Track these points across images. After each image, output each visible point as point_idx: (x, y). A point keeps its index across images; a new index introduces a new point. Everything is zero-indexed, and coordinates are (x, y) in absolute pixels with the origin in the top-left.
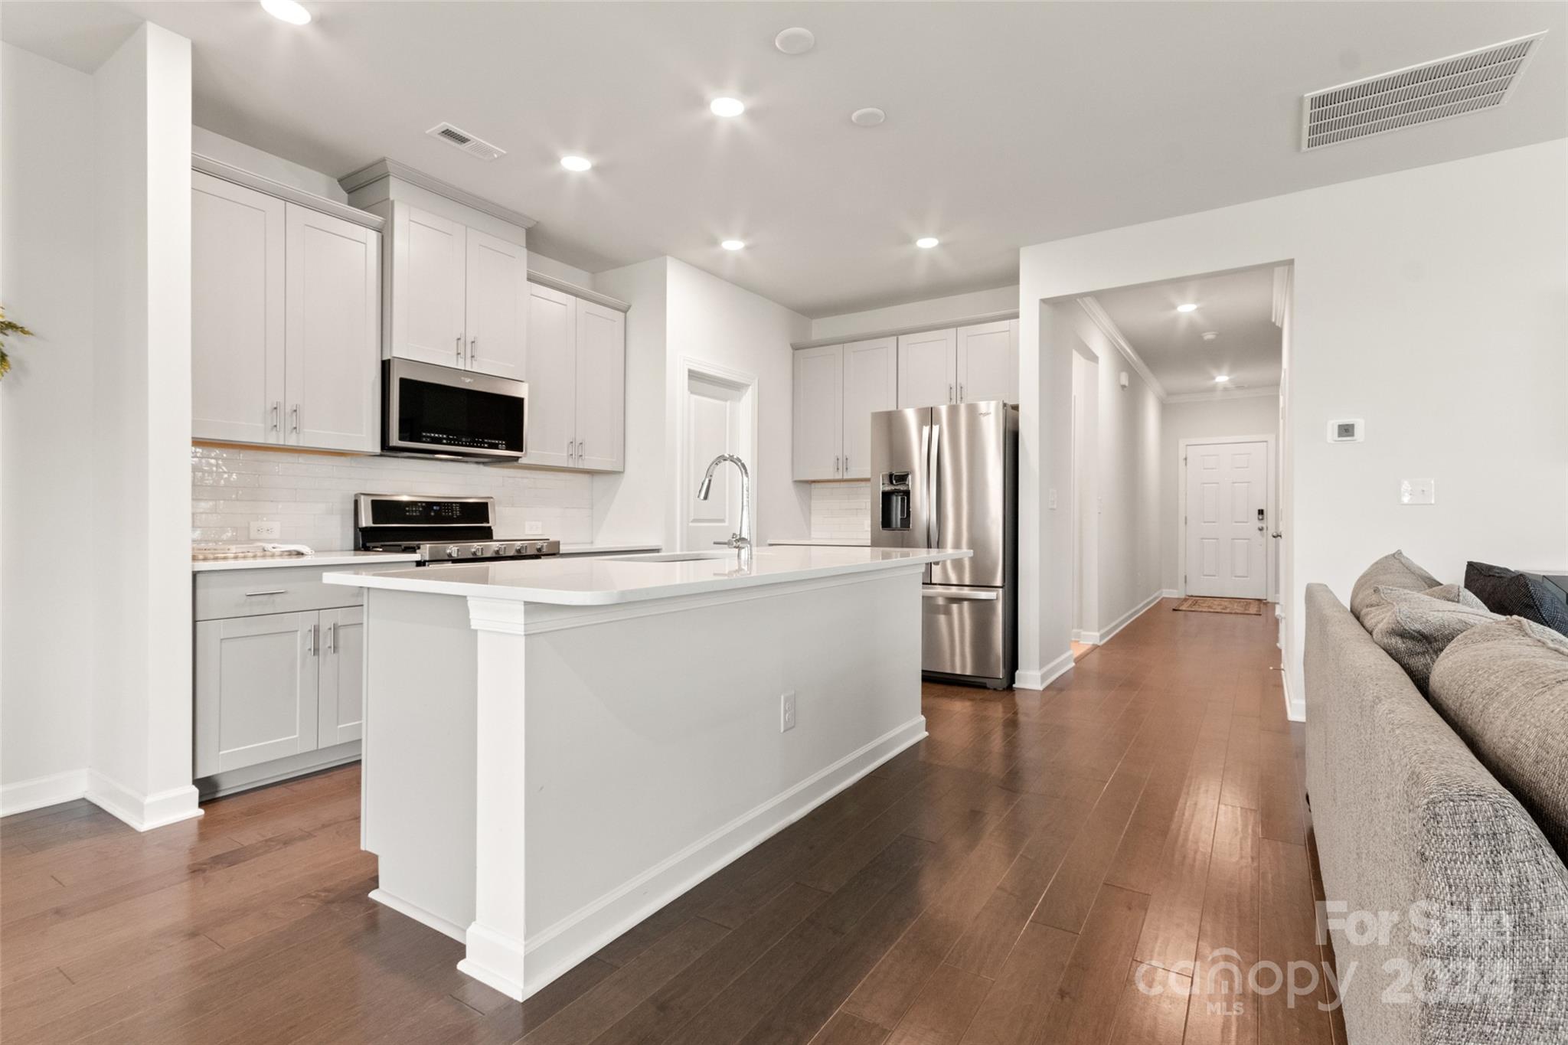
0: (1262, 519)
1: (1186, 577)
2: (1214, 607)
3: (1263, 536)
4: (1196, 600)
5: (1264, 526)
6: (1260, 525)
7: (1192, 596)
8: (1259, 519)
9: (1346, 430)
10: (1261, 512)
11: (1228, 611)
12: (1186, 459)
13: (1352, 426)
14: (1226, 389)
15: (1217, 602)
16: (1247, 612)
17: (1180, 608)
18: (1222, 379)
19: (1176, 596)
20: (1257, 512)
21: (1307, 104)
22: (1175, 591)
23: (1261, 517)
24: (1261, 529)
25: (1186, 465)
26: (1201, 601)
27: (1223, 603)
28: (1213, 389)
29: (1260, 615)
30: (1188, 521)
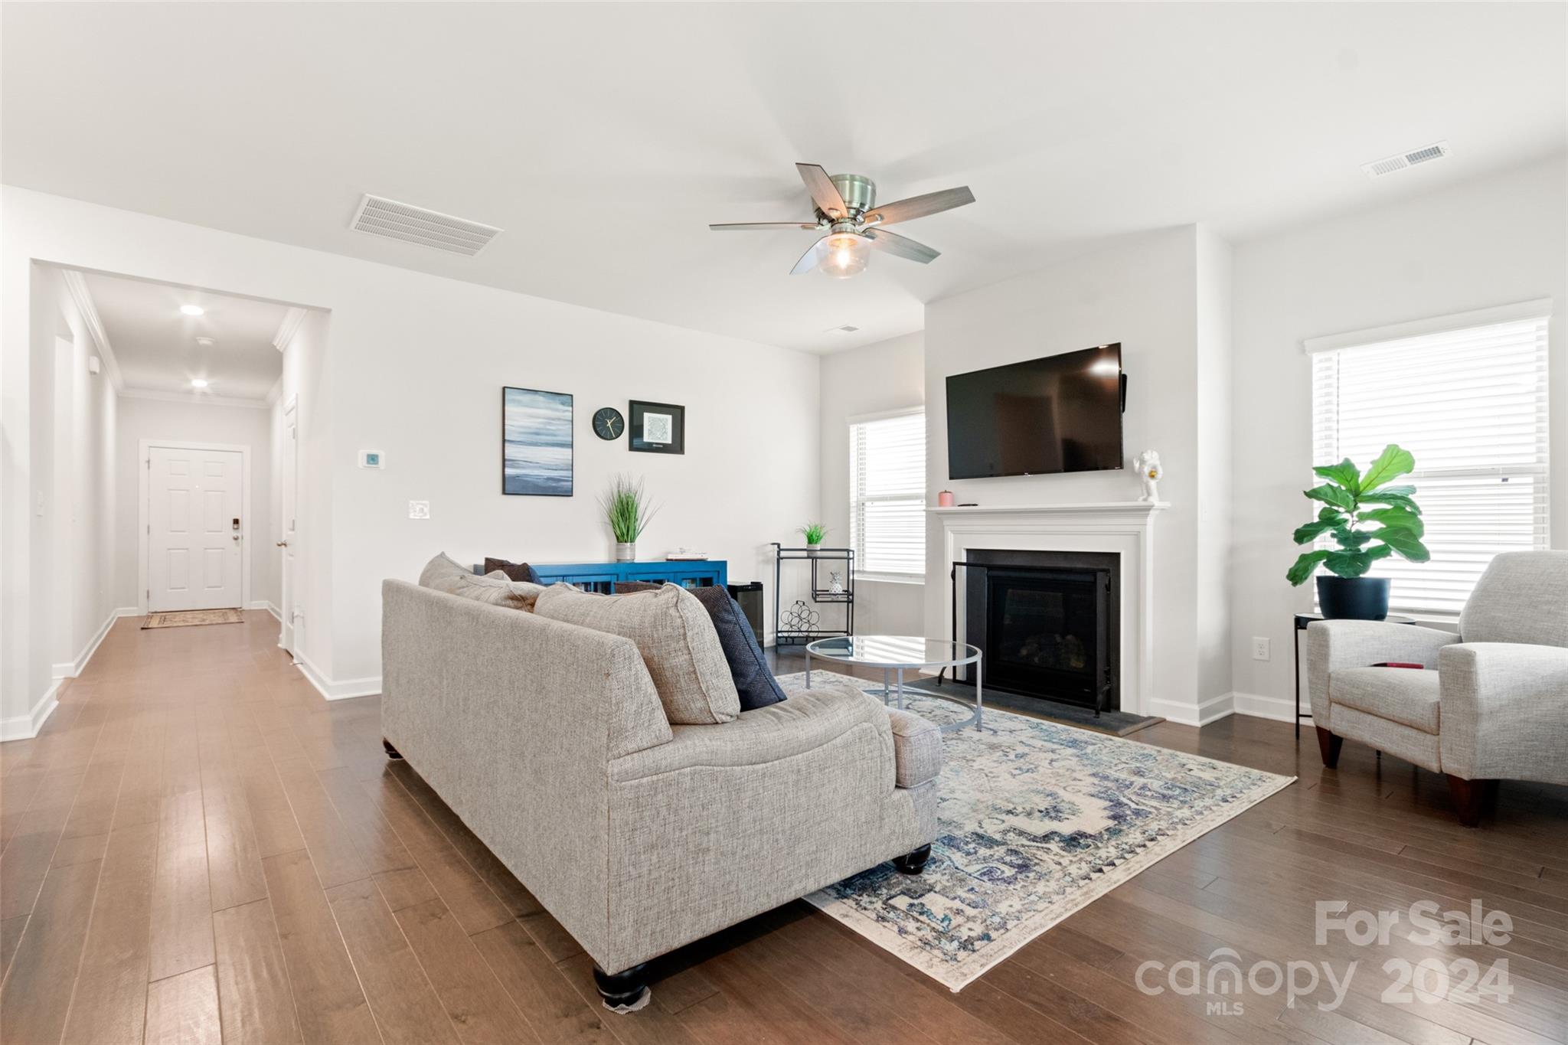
0: (237, 529)
1: (148, 592)
2: (190, 620)
3: (238, 545)
4: (165, 615)
5: (239, 535)
6: (235, 534)
7: (156, 612)
8: (234, 529)
9: (373, 459)
10: (236, 522)
11: (207, 622)
12: (149, 462)
13: (377, 456)
14: (204, 394)
15: (189, 615)
16: (227, 621)
17: (150, 626)
18: (200, 383)
19: (136, 615)
20: (232, 522)
21: (365, 202)
22: (135, 608)
23: (236, 526)
24: (236, 539)
25: (149, 467)
26: (169, 616)
27: (196, 616)
28: (190, 392)
29: (242, 622)
30: (151, 530)
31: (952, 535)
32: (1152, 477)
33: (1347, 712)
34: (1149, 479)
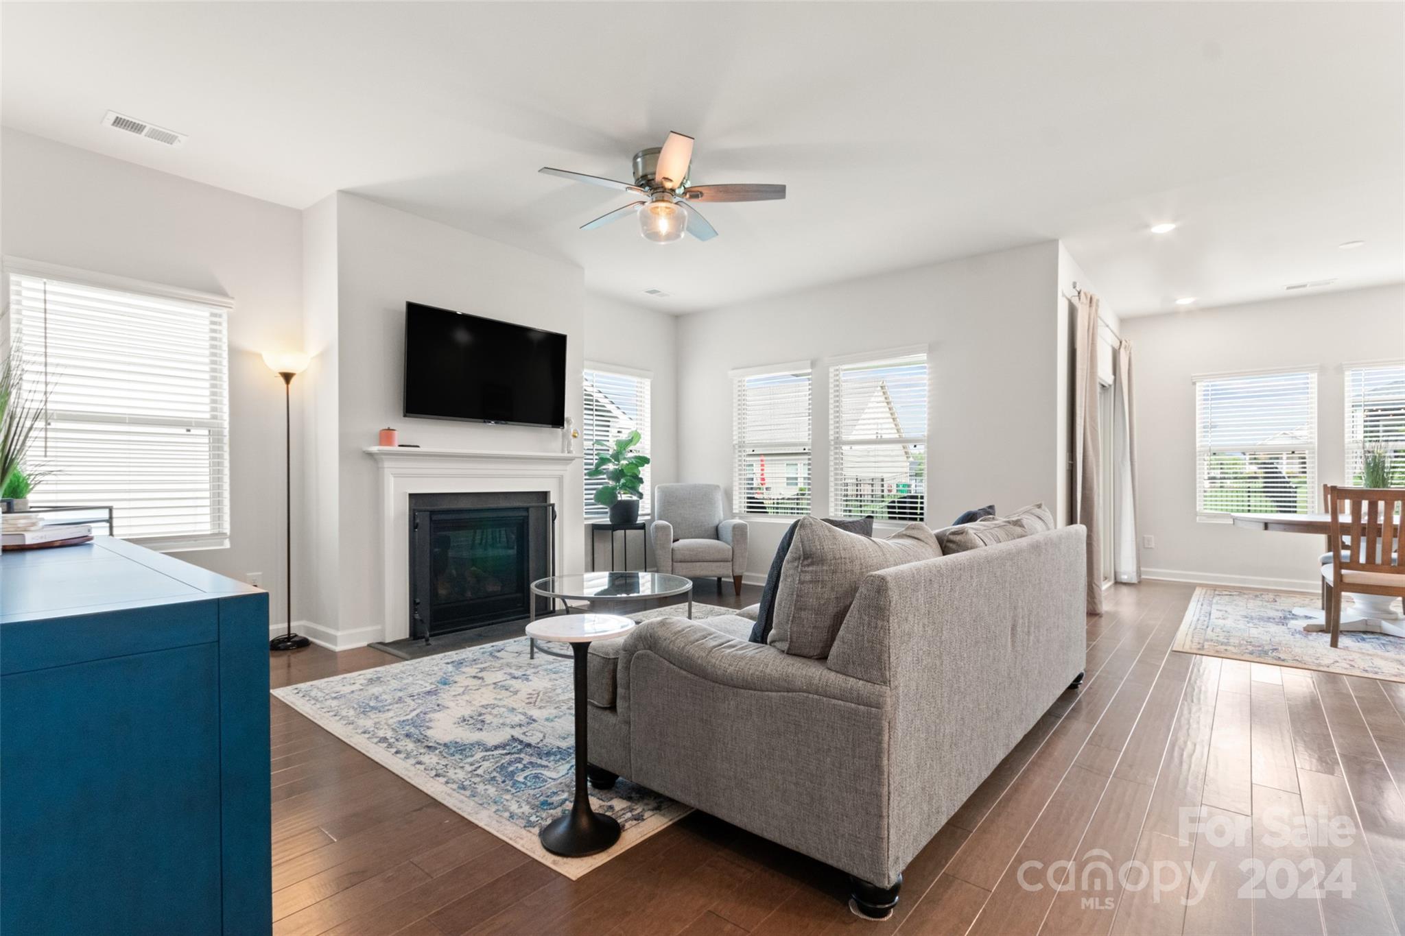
31: (393, 479)
32: (575, 437)
33: (684, 565)
34: (572, 437)
